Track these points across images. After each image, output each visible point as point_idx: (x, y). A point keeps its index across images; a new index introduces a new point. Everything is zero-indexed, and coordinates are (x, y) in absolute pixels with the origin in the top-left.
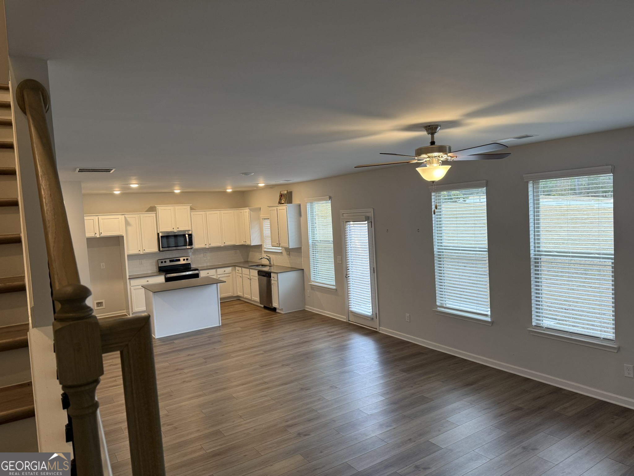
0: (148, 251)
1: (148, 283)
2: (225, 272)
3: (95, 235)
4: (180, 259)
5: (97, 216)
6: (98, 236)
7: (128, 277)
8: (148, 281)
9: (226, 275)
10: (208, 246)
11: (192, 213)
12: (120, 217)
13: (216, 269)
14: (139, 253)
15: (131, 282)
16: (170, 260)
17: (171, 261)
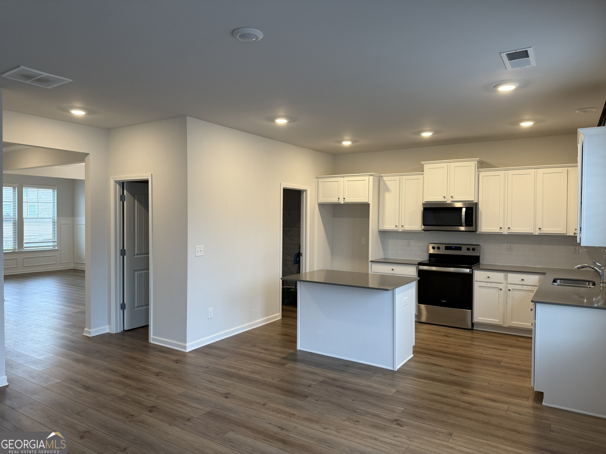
0: (407, 228)
1: (393, 272)
2: (524, 283)
3: (338, 201)
4: (461, 247)
5: (343, 177)
6: (342, 203)
7: (370, 259)
8: (393, 270)
9: (525, 288)
10: (506, 230)
11: (480, 174)
12: (366, 178)
13: (506, 274)
14: (396, 229)
15: (372, 265)
16: (445, 246)
17: (447, 248)
